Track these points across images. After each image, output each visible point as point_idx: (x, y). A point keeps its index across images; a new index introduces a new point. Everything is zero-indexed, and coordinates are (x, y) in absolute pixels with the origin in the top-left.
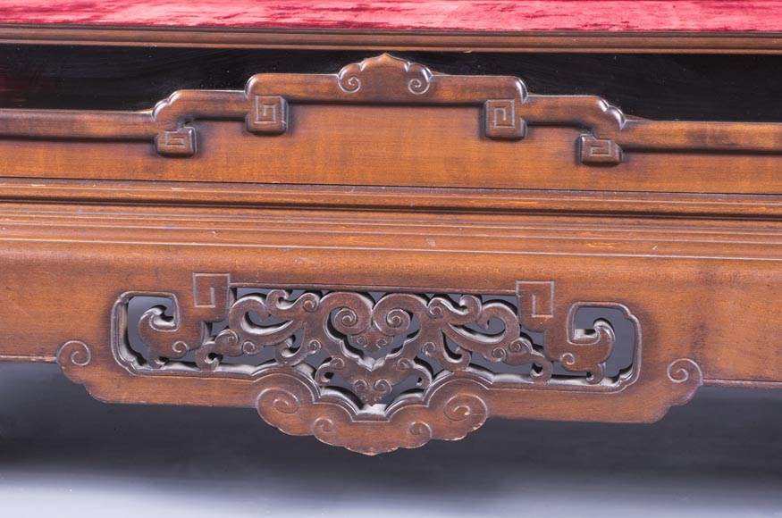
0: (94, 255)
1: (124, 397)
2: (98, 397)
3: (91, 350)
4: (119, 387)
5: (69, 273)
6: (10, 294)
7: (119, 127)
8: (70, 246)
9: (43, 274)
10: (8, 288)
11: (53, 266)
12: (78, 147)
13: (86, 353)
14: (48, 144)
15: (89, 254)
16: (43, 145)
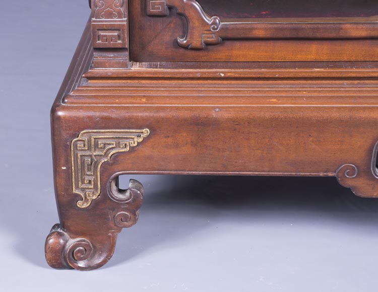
0: (367, 115)
1: (375, 194)
2: (359, 194)
3: (357, 169)
4: (373, 189)
5: (350, 126)
6: (311, 139)
7: (370, 31)
8: (351, 109)
9: (333, 127)
10: (310, 136)
11: (340, 122)
13: (355, 171)
14: (319, 42)
15: (363, 115)
16: (316, 42)
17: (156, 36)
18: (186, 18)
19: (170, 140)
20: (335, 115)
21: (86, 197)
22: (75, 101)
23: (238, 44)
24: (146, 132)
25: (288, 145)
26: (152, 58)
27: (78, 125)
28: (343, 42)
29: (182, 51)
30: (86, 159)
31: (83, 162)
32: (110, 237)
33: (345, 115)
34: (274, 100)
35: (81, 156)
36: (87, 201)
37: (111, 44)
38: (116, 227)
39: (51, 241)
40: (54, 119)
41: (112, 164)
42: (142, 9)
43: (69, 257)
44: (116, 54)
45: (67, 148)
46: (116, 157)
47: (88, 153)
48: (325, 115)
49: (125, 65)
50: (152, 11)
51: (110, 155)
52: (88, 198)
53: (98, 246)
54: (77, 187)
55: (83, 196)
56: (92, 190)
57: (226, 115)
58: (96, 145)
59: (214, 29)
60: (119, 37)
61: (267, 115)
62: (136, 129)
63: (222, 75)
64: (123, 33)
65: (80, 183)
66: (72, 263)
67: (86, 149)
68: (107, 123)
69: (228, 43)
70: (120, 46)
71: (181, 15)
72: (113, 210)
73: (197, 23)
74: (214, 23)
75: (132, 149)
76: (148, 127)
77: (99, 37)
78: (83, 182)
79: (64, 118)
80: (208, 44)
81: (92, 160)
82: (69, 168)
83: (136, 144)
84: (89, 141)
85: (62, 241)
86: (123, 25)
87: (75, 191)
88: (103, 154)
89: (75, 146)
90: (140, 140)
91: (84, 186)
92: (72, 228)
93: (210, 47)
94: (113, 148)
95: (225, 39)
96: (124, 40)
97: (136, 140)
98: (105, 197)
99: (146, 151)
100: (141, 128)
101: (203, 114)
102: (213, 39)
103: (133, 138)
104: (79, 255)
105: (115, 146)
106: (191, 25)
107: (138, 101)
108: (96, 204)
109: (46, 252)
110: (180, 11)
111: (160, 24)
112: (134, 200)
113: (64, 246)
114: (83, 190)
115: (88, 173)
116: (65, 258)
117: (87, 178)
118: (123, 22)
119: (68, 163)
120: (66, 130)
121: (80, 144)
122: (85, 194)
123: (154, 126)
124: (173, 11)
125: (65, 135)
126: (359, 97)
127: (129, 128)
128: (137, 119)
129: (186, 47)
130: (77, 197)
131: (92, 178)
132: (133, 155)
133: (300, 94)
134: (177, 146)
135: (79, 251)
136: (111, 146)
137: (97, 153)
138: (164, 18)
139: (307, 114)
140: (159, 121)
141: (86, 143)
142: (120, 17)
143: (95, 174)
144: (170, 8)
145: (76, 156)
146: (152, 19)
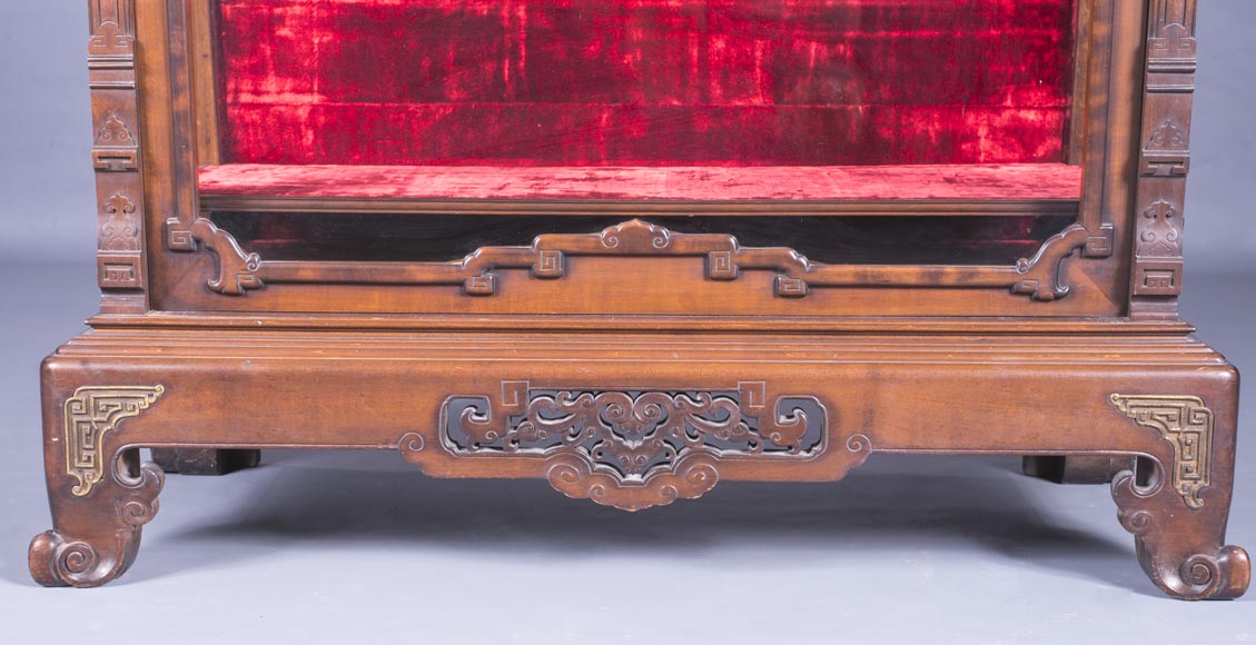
1: (449, 473)
3: (424, 439)
4: (446, 466)
5: (408, 382)
6: (363, 399)
7: (438, 274)
8: (409, 363)
9: (389, 384)
10: (362, 395)
11: (397, 378)
12: (405, 289)
13: (420, 441)
14: (382, 288)
15: (423, 369)
16: (377, 288)
17: (181, 278)
18: (217, 253)
19: (190, 401)
20: (389, 369)
21: (84, 481)
22: (71, 351)
23: (283, 289)
24: (160, 388)
25: (336, 406)
26: (178, 306)
27: (72, 381)
28: (411, 288)
29: (215, 296)
30: (84, 426)
31: (79, 432)
32: (117, 539)
33: (403, 370)
34: (320, 352)
35: (78, 422)
36: (85, 485)
37: (122, 283)
38: (125, 525)
39: (38, 544)
40: (44, 372)
41: (118, 434)
42: (163, 241)
43: (60, 567)
44: (129, 296)
45: (60, 411)
46: (123, 423)
47: (86, 418)
48: (378, 369)
49: (138, 311)
50: (174, 243)
51: (114, 421)
52: (87, 481)
53: (101, 553)
54: (72, 467)
55: (80, 479)
56: (93, 471)
57: (259, 368)
58: (96, 407)
59: (252, 268)
60: (132, 274)
61: (309, 369)
62: (148, 385)
63: (260, 323)
64: (137, 268)
65: (76, 460)
66: (65, 575)
67: (84, 411)
68: (111, 378)
69: (272, 288)
70: (133, 285)
71: (211, 250)
72: (121, 499)
73: (230, 260)
74: (253, 261)
75: (143, 412)
76: (162, 383)
77: (107, 274)
78: (80, 460)
79: (56, 371)
80: (246, 288)
81: (92, 428)
82: (62, 439)
83: (147, 406)
84: (87, 402)
85: (52, 545)
86: (136, 259)
87: (69, 472)
88: (105, 419)
89: (70, 409)
90: (153, 400)
91: (82, 465)
92: (67, 528)
93: (250, 293)
94: (118, 411)
95: (268, 282)
96: (137, 278)
97: (147, 399)
98: (109, 481)
99: (160, 415)
100: (153, 384)
101: (229, 368)
102: (251, 280)
103: (143, 398)
104: (74, 562)
105: (120, 408)
106: (222, 262)
107: (152, 352)
108: (97, 490)
109: (29, 559)
110: (208, 245)
111: (186, 261)
112: (147, 485)
113: (54, 550)
114: (81, 470)
115: (87, 446)
116: (55, 567)
117: (85, 453)
118: (137, 254)
119: (60, 432)
120: (57, 386)
121: (75, 406)
122: (83, 477)
123: (171, 381)
124: (203, 245)
125: (56, 393)
126: (423, 350)
127: (138, 384)
128: (148, 373)
129: (218, 292)
130: (73, 481)
131: (92, 454)
132: (144, 421)
133: (352, 346)
134: (199, 408)
135: (75, 557)
136: (115, 409)
137: (98, 418)
138: (191, 255)
139: (355, 368)
140: (175, 375)
141: (84, 405)
142: (133, 248)
143: (96, 448)
144: (198, 241)
145: (70, 422)
146: (176, 255)
